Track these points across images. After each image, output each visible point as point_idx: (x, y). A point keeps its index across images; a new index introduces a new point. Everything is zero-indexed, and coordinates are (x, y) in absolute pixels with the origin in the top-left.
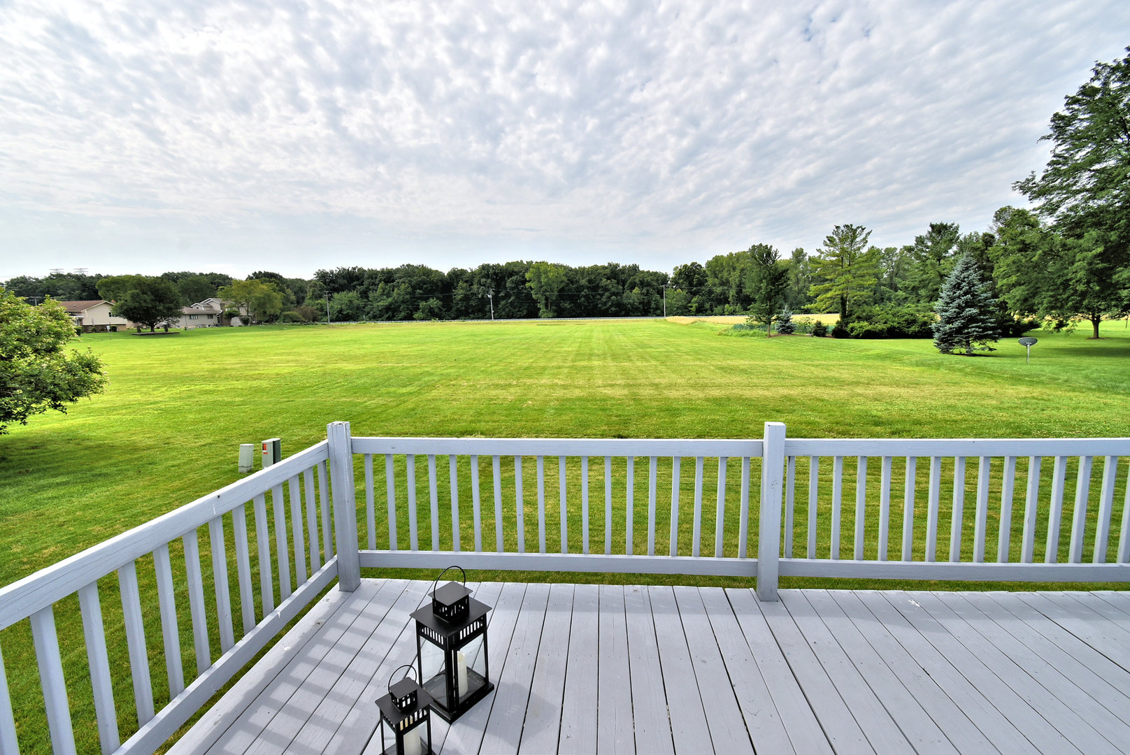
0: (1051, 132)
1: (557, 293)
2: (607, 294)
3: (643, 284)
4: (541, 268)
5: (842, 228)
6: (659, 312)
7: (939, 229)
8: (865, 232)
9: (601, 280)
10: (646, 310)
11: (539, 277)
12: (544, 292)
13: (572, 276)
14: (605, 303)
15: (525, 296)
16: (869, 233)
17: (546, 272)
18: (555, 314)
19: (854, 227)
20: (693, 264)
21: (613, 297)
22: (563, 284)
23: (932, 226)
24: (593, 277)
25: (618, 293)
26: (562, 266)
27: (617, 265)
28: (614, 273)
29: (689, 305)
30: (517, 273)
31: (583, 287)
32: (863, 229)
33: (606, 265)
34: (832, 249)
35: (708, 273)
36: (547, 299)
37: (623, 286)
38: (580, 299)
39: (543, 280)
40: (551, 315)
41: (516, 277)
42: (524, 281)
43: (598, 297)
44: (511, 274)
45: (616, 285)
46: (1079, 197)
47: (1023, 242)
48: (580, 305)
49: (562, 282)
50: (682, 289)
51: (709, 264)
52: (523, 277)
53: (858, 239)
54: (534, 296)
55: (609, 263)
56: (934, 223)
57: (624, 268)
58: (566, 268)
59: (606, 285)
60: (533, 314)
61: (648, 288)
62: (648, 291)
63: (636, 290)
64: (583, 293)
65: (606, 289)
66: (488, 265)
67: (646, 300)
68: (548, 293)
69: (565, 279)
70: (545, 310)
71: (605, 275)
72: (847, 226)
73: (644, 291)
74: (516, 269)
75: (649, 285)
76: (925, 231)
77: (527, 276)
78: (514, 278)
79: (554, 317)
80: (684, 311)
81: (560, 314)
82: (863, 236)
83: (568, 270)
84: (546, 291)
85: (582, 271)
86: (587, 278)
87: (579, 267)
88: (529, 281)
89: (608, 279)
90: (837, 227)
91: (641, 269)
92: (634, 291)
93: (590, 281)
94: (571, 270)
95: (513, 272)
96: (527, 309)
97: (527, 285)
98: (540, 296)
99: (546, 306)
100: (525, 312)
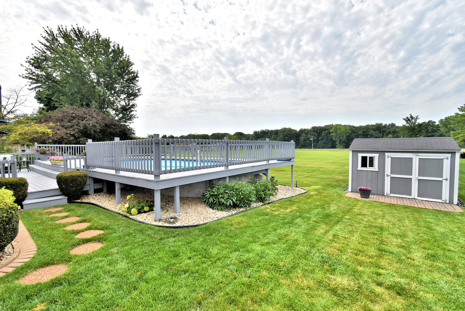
1: (346, 138)
3: (394, 132)
4: (338, 127)
9: (370, 131)
13: (354, 130)
15: (330, 139)
17: (340, 129)
18: (345, 147)
20: (430, 122)
22: (349, 134)
24: (365, 130)
27: (381, 124)
28: (378, 128)
30: (327, 130)
31: (359, 135)
33: (375, 124)
36: (340, 140)
37: (384, 133)
39: (338, 132)
40: (342, 147)
49: (348, 133)
52: (330, 131)
54: (334, 139)
58: (350, 126)
59: (372, 134)
60: (333, 146)
68: (340, 138)
69: (349, 131)
70: (339, 145)
78: (326, 132)
79: (343, 148)
83: (352, 127)
84: (340, 137)
85: (360, 128)
86: (362, 131)
88: (332, 133)
89: (374, 130)
92: (389, 136)
93: (364, 132)
95: (326, 129)
96: (331, 144)
97: (331, 134)
98: (337, 139)
99: (340, 143)
100: (330, 146)
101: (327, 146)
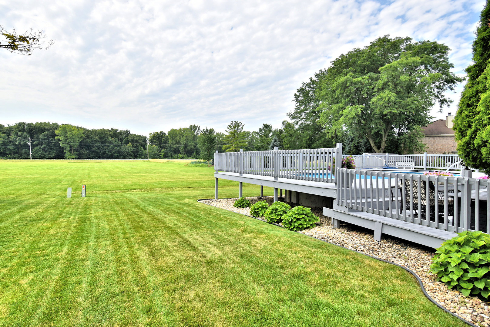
0: (295, 99)
1: (78, 144)
2: (112, 146)
3: (133, 141)
4: (66, 128)
5: (234, 122)
6: (143, 157)
7: (266, 126)
8: (242, 125)
9: (108, 137)
10: (136, 155)
11: (65, 133)
12: (69, 143)
13: (89, 134)
14: (110, 151)
15: (54, 145)
16: (244, 125)
17: (70, 131)
18: (77, 156)
19: (238, 122)
20: (161, 132)
21: (116, 148)
22: (83, 139)
23: (264, 125)
24: (102, 135)
25: (118, 145)
26: (81, 128)
27: (117, 130)
28: (115, 134)
29: (160, 153)
30: (48, 130)
31: (96, 141)
32: (241, 124)
33: (110, 129)
34: (231, 130)
35: (169, 137)
36: (71, 147)
37: (121, 141)
38: (93, 148)
39: (69, 135)
40: (74, 157)
41: (47, 132)
42: (54, 135)
43: (106, 147)
44: (43, 130)
45: (117, 141)
46: (302, 120)
47: (290, 133)
48: (93, 152)
49: (82, 137)
50: (156, 145)
51: (169, 133)
52: (53, 132)
53: (240, 127)
54: (61, 145)
55: (112, 128)
56: (264, 124)
57: (121, 132)
58: (84, 129)
59: (111, 141)
60: (60, 155)
61: (137, 144)
62: (136, 145)
63: (130, 144)
64: (96, 144)
65: (111, 143)
66: (24, 124)
67: (135, 150)
68: (71, 144)
69: (84, 136)
70: (69, 154)
71: (110, 135)
72: (235, 122)
73: (134, 145)
74: (46, 127)
75: (137, 141)
76: (262, 127)
77: (57, 132)
78: (46, 133)
79: (76, 158)
80: (158, 156)
81: (80, 156)
82: (241, 126)
83: (86, 131)
84: (70, 142)
85: (94, 132)
86: (99, 136)
87: (92, 129)
88: (57, 136)
89: (112, 137)
90: (232, 122)
91: (131, 133)
92: (128, 145)
93: (100, 138)
94: (88, 130)
95: (44, 129)
96: (55, 153)
97: (56, 138)
98: (66, 145)
99: (70, 151)
100: (54, 155)
101: (49, 155)
